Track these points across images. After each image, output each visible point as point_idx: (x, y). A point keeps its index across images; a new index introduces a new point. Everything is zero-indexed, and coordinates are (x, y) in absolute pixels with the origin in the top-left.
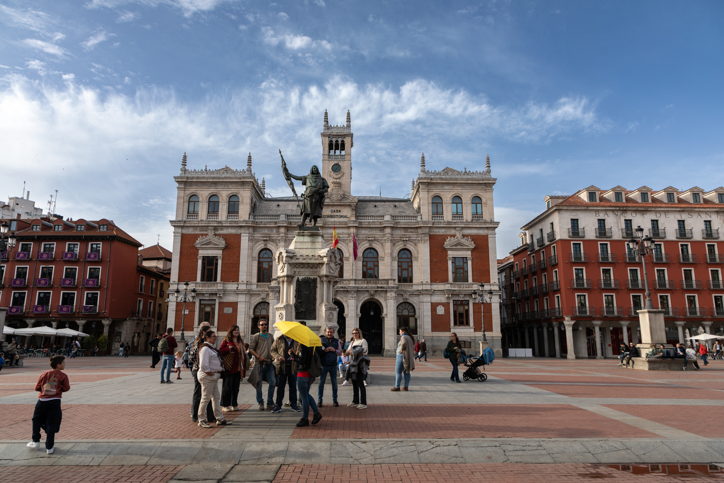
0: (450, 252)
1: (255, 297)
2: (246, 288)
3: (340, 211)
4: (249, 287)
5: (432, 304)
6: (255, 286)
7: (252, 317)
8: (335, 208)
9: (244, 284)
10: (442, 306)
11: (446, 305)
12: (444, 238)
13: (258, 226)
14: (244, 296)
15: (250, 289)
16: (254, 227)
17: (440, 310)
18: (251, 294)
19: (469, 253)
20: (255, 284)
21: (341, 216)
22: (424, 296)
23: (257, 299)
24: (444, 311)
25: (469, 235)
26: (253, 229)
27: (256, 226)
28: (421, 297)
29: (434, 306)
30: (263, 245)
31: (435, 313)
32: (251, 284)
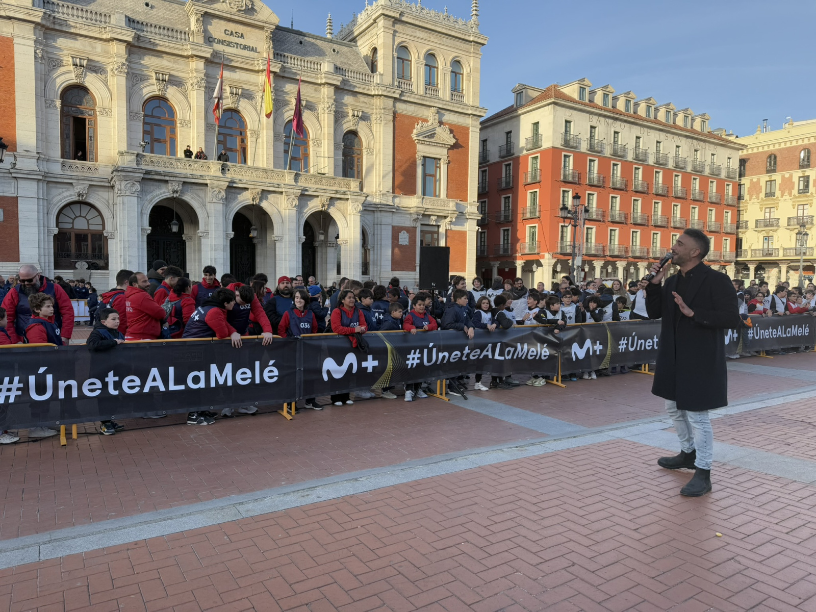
0: (420, 147)
1: (60, 190)
2: (36, 168)
3: (242, 36)
4: (44, 167)
5: (393, 227)
6: (59, 166)
7: (56, 232)
8: (232, 27)
9: (33, 157)
10: (406, 232)
11: (411, 231)
12: (413, 120)
13: (57, 27)
14: (34, 184)
15: (46, 170)
16: (48, 28)
17: (404, 239)
18: (48, 182)
19: (445, 151)
20: (57, 162)
21: (245, 47)
22: (383, 214)
23: (65, 194)
24: (408, 240)
25: (447, 124)
26: (44, 33)
27: (52, 26)
28: (378, 215)
29: (396, 231)
30: (73, 75)
31: (396, 242)
32: (48, 160)
